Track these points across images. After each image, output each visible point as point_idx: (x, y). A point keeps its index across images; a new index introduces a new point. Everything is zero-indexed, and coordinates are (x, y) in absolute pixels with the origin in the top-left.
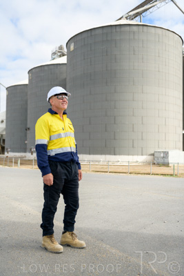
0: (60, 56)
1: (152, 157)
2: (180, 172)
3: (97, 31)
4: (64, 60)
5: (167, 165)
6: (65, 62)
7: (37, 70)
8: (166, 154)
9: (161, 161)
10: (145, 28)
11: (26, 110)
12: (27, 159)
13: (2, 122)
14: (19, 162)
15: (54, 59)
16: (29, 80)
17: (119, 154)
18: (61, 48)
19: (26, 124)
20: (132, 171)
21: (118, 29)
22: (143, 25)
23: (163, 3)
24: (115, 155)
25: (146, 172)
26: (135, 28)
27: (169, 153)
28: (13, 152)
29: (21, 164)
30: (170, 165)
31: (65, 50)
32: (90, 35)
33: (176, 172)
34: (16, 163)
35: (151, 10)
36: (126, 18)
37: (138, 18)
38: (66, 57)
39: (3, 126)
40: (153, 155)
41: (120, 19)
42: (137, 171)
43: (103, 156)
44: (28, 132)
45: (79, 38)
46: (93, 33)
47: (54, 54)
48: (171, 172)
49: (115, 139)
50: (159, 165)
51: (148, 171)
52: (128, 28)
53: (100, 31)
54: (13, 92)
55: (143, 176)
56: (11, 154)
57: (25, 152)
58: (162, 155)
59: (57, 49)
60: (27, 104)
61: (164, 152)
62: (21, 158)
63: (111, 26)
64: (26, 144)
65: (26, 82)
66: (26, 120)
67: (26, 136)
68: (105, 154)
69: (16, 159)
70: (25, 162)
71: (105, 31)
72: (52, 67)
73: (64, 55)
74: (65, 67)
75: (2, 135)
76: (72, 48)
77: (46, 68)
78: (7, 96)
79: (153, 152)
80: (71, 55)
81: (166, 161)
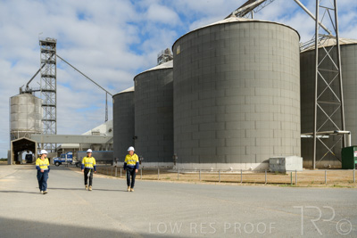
0: (167, 60)
1: (266, 165)
2: (298, 180)
4: (170, 64)
5: (283, 172)
6: (172, 66)
7: (143, 76)
8: (282, 161)
9: (277, 168)
10: (257, 24)
11: (133, 118)
13: (110, 131)
15: (160, 64)
16: (136, 87)
17: (231, 162)
18: (167, 51)
19: (134, 133)
20: (244, 180)
21: (227, 28)
22: (255, 22)
25: (260, 181)
26: (245, 25)
27: (286, 159)
28: (121, 161)
30: (287, 173)
31: (172, 53)
32: (197, 36)
33: (293, 180)
34: (123, 173)
35: (263, 4)
36: (236, 14)
37: (249, 14)
38: (172, 61)
39: (111, 135)
40: (268, 162)
41: (229, 16)
42: (251, 180)
43: (214, 165)
44: (136, 140)
45: (185, 40)
46: (200, 34)
47: (160, 58)
48: (288, 180)
49: (225, 146)
50: (274, 172)
51: (262, 180)
52: (238, 25)
53: (208, 31)
54: (120, 99)
56: (119, 164)
58: (278, 162)
59: (164, 53)
60: (133, 109)
61: (280, 159)
63: (219, 24)
65: (132, 89)
66: (133, 128)
68: (216, 162)
71: (213, 30)
72: (158, 72)
73: (170, 59)
74: (172, 74)
76: (178, 51)
77: (152, 73)
78: (114, 105)
79: (267, 159)
80: (177, 59)
81: (282, 168)
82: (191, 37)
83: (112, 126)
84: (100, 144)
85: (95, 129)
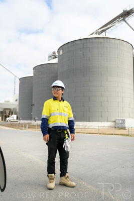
0: (54, 58)
1: (114, 123)
2: (133, 133)
3: (77, 42)
4: (56, 61)
5: (124, 128)
6: (57, 62)
7: (39, 67)
8: (124, 121)
9: (120, 126)
11: (32, 93)
12: (32, 124)
13: (17, 100)
14: (27, 126)
15: (50, 60)
16: (34, 74)
17: (93, 121)
18: (54, 53)
19: (32, 102)
20: (101, 132)
21: (91, 40)
22: (107, 38)
23: (120, 24)
24: (89, 121)
25: (110, 133)
26: (102, 40)
27: (126, 120)
28: (23, 120)
29: (28, 128)
30: (126, 128)
31: (57, 54)
32: (72, 44)
33: (130, 133)
34: (25, 127)
35: (112, 28)
36: (96, 33)
37: (103, 33)
39: (17, 103)
40: (115, 122)
41: (92, 34)
42: (104, 132)
43: (82, 123)
44: (33, 107)
45: (65, 46)
46: (75, 43)
47: (50, 57)
48: (127, 133)
49: (89, 111)
50: (119, 128)
51: (112, 132)
52: (97, 40)
53: (79, 42)
54: (24, 81)
55: (108, 135)
56: (22, 122)
57: (31, 120)
58: (121, 122)
59: (52, 54)
60: (32, 89)
61: (122, 120)
62: (29, 124)
63: (86, 38)
64: (31, 115)
65: (32, 75)
66: (32, 99)
67: (31, 109)
68: (83, 121)
69: (25, 124)
70: (31, 127)
71: (82, 42)
72: (49, 65)
73: (56, 58)
74: (56, 65)
75: (16, 109)
76: (61, 53)
77: (45, 66)
78: (20, 84)
79: (114, 120)
80: (60, 58)
81: (123, 125)
82: (69, 45)
83: (18, 98)
84: (10, 109)
85: (7, 99)
